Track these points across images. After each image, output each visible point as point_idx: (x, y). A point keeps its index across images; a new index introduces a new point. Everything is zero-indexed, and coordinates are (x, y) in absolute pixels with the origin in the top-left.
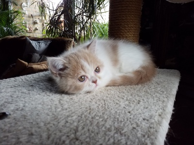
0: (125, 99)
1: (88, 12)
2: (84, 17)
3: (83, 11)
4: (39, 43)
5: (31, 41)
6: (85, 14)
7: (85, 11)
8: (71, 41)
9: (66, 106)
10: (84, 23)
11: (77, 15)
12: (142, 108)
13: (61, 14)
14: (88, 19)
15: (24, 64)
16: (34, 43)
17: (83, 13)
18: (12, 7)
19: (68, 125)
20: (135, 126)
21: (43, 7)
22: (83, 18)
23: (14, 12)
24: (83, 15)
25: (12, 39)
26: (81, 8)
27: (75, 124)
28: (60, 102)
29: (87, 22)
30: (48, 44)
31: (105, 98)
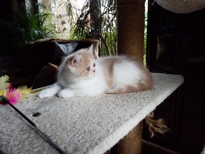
0: (116, 103)
1: (113, 10)
2: (110, 15)
3: (108, 9)
4: (67, 46)
5: (60, 45)
6: (110, 12)
7: (111, 9)
8: (96, 43)
9: (74, 109)
10: (110, 21)
11: (103, 14)
12: (123, 110)
13: (88, 14)
14: (114, 17)
15: (54, 67)
16: (62, 47)
17: (108, 11)
18: (41, 11)
19: (72, 120)
20: (110, 121)
21: (70, 7)
22: (109, 17)
23: (44, 15)
24: (109, 13)
25: (43, 42)
26: (106, 6)
27: (76, 120)
28: (71, 106)
29: (112, 20)
30: (75, 47)
31: (101, 103)
